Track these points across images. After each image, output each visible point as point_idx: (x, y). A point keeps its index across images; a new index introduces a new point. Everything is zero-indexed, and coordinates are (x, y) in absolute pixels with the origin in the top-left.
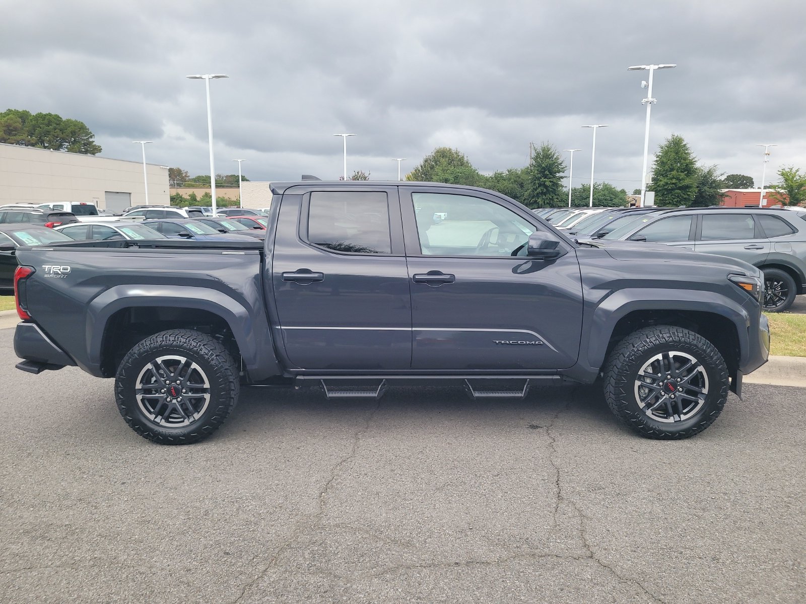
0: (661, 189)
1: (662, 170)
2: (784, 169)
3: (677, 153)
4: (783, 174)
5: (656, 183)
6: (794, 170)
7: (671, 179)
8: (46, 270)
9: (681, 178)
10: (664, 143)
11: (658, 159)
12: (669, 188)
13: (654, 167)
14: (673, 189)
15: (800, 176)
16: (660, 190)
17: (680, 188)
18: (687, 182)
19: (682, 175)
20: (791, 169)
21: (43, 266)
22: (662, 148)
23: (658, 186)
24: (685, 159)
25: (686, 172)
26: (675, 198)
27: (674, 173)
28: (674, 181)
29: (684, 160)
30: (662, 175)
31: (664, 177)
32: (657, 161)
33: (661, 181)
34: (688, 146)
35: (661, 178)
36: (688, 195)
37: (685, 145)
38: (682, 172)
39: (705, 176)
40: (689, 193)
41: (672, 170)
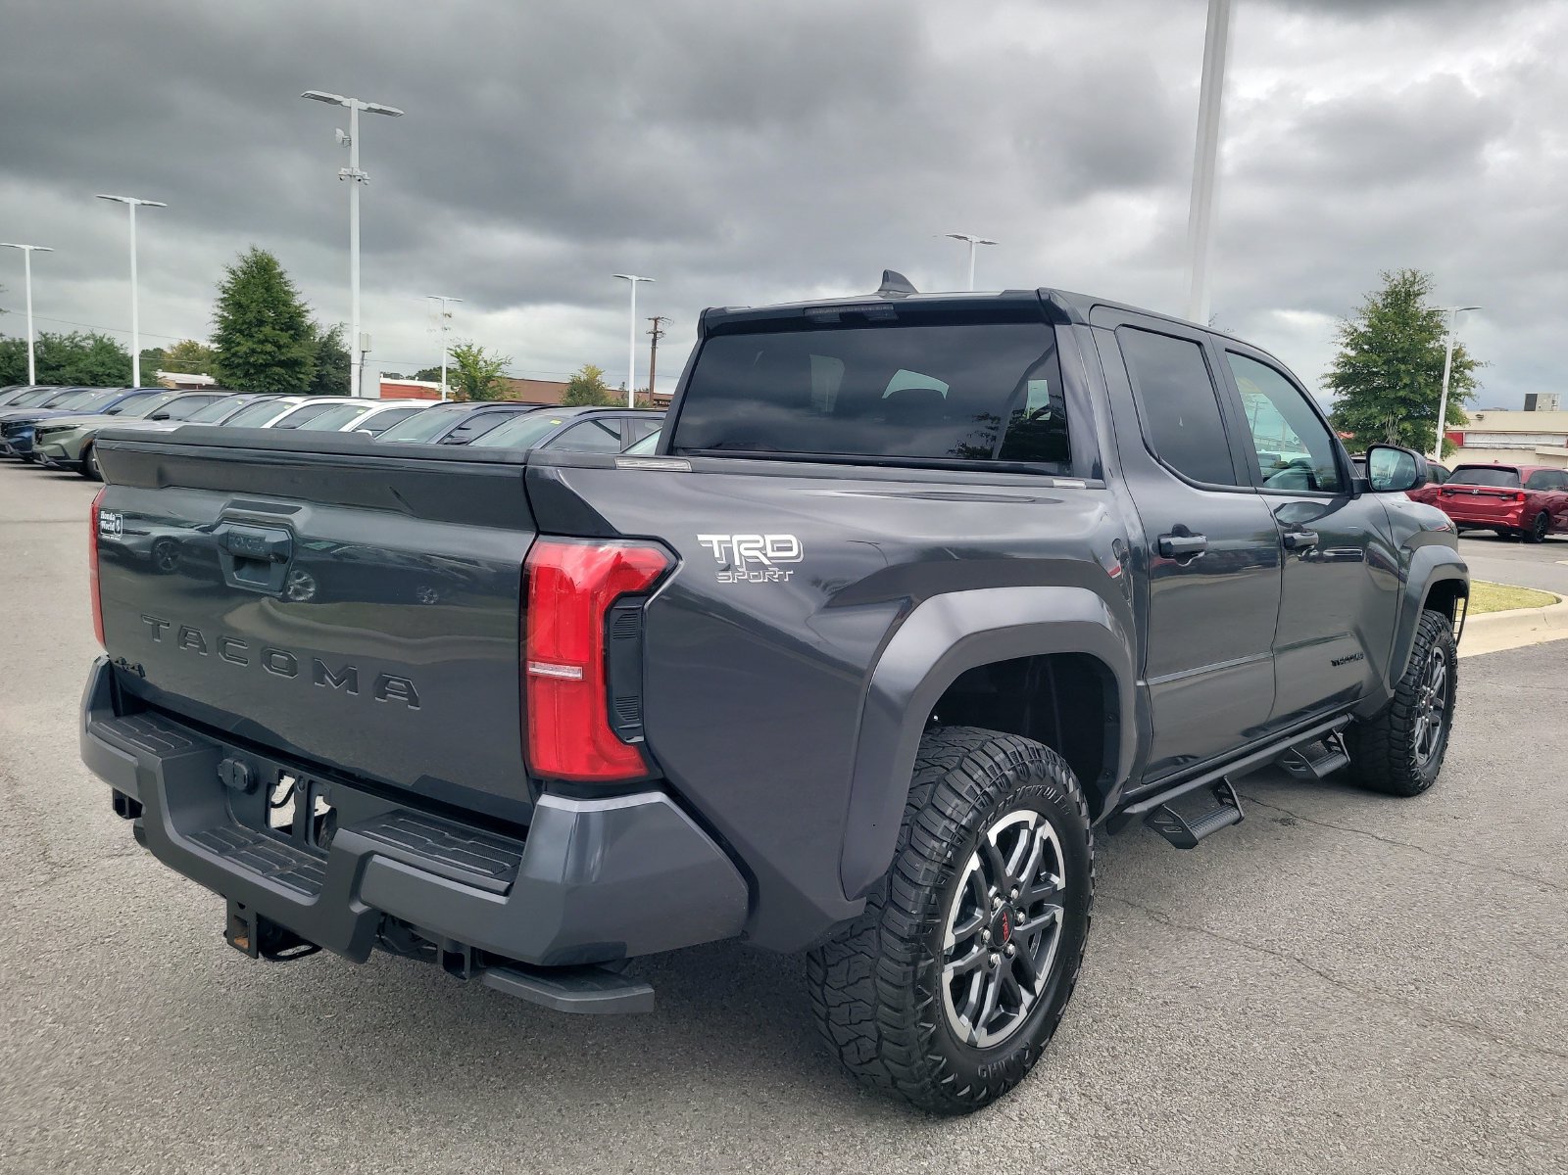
0: (241, 361)
1: (240, 321)
2: (459, 346)
3: (268, 289)
4: (458, 356)
5: (228, 350)
6: (475, 350)
7: (262, 342)
8: (717, 555)
9: (282, 343)
10: (237, 264)
11: (226, 295)
12: (261, 361)
13: (219, 312)
14: (267, 365)
15: (485, 362)
16: (239, 365)
17: (282, 364)
18: (295, 352)
19: (284, 338)
20: (470, 347)
21: (701, 537)
22: (233, 272)
23: (235, 355)
24: (286, 304)
25: (292, 332)
26: (273, 384)
27: (267, 329)
28: (269, 347)
29: (283, 305)
30: (241, 331)
31: (244, 336)
32: (223, 300)
33: (239, 344)
34: (287, 277)
35: (238, 337)
36: (298, 379)
37: (282, 273)
38: (281, 330)
39: (325, 344)
40: (301, 376)
41: (261, 323)
